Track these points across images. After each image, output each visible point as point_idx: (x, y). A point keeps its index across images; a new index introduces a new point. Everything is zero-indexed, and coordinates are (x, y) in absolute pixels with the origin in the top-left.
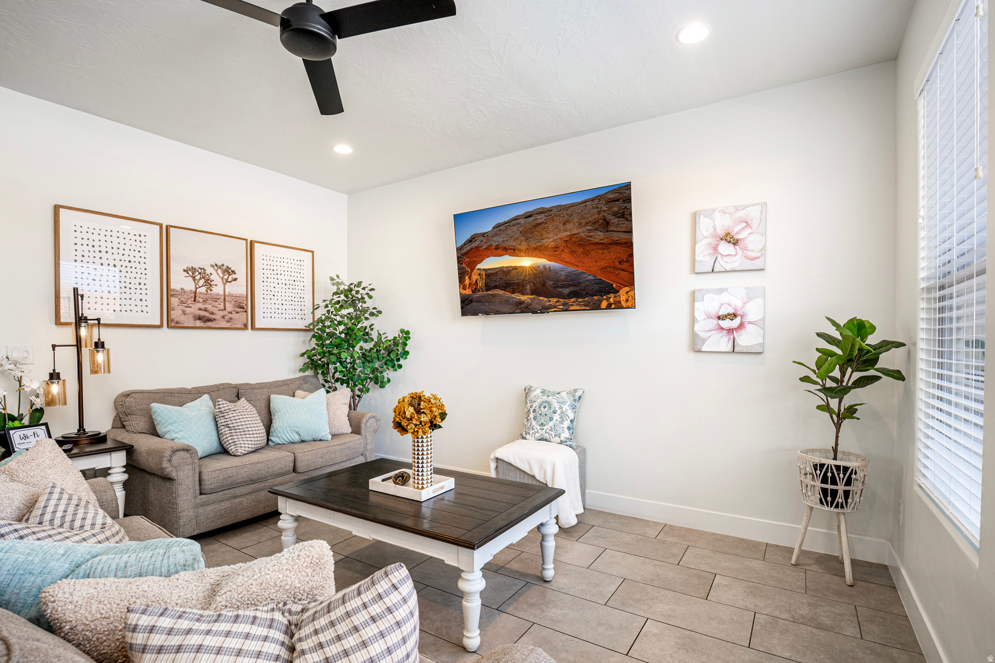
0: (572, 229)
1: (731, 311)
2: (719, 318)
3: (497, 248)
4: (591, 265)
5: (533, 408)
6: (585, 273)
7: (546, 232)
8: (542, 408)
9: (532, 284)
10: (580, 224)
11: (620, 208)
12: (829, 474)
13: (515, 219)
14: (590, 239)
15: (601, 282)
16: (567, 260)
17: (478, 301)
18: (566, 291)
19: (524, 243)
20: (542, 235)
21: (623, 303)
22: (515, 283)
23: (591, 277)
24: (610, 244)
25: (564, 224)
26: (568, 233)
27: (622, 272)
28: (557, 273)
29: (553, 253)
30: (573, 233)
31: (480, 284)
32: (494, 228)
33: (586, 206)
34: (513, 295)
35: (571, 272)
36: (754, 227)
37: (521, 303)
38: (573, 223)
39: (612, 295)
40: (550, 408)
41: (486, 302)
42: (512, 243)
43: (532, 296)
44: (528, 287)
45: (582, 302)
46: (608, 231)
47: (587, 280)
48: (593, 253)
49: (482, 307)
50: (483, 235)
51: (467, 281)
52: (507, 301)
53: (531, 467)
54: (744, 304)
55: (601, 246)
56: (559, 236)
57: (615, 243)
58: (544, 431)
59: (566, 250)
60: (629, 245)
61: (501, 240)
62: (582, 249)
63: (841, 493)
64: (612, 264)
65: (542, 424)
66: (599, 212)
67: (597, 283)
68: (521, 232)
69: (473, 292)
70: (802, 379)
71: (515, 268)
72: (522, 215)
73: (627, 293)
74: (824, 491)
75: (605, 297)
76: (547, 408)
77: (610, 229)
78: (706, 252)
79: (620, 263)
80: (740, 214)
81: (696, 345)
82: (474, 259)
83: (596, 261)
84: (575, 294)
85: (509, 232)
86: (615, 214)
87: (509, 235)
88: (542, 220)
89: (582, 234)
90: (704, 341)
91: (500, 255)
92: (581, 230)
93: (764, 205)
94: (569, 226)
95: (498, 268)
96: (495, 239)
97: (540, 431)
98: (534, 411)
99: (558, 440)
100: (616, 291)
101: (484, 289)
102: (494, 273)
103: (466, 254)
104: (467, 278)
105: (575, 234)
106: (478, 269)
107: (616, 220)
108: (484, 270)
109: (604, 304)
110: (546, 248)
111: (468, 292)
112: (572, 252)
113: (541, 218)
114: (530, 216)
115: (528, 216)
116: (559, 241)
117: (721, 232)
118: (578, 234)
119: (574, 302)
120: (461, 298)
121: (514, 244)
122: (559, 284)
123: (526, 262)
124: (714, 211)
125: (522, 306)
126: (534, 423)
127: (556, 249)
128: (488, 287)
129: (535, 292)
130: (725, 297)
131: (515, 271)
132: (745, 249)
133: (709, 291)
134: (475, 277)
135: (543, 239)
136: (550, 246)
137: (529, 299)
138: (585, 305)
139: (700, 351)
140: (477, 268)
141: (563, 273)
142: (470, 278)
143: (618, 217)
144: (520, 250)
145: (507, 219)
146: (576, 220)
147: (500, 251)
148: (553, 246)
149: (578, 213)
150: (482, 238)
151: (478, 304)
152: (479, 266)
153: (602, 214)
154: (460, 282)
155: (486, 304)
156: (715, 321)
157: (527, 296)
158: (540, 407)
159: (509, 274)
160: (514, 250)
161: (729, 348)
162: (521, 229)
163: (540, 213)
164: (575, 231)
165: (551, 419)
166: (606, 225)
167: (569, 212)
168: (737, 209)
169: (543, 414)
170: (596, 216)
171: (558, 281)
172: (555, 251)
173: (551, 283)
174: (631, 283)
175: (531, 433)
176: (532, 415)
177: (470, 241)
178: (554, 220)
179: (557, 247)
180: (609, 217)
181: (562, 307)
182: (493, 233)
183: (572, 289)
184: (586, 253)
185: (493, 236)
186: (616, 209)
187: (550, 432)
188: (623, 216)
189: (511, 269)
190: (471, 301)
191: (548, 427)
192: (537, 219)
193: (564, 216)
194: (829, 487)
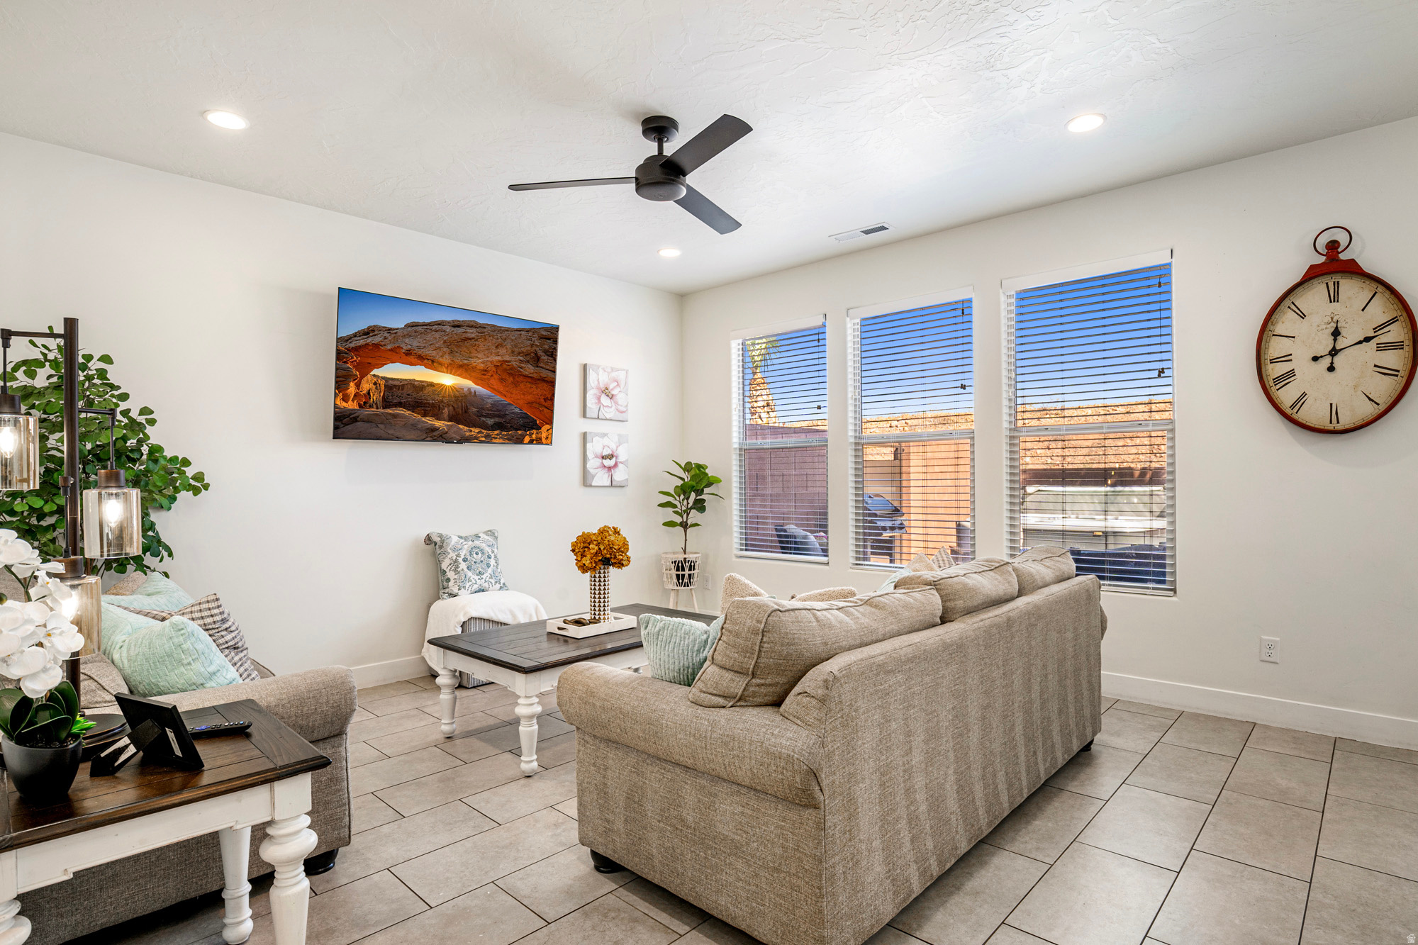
0: (504, 355)
1: (611, 453)
2: (603, 458)
3: (408, 353)
4: (519, 397)
5: (463, 557)
6: (512, 405)
7: (476, 350)
8: (475, 555)
9: (451, 408)
10: (513, 352)
11: (550, 347)
12: (680, 564)
13: (440, 323)
14: (521, 370)
15: (526, 416)
16: (495, 387)
17: (368, 420)
18: (490, 421)
19: (447, 356)
20: (470, 352)
21: (543, 440)
22: (429, 404)
23: (517, 410)
24: (539, 379)
25: (497, 347)
26: (500, 358)
27: (545, 409)
28: (484, 400)
29: (481, 376)
30: (505, 359)
31: (375, 397)
32: (407, 326)
33: (520, 335)
34: (423, 419)
35: (498, 401)
36: (622, 386)
37: (434, 429)
38: (507, 348)
39: (535, 431)
40: (483, 553)
41: (382, 423)
42: (430, 352)
43: (450, 423)
44: (446, 411)
45: (505, 435)
46: (537, 367)
47: (513, 413)
48: (522, 385)
49: (374, 430)
50: (389, 330)
51: (352, 389)
52: (414, 426)
53: (514, 616)
54: (617, 447)
55: (529, 380)
56: (490, 359)
57: (543, 380)
58: (483, 581)
59: (495, 376)
60: (552, 383)
61: (415, 344)
62: (511, 379)
63: (686, 576)
64: (538, 400)
65: (480, 572)
66: (532, 345)
67: (523, 417)
68: (445, 342)
69: (360, 406)
70: (661, 505)
71: (432, 385)
72: (449, 322)
73: (548, 430)
74: (678, 576)
75: (528, 433)
76: (480, 554)
77: (540, 365)
78: (594, 401)
79: (545, 400)
80: (614, 374)
81: (586, 480)
82: (369, 360)
83: (524, 394)
84: (499, 427)
85: (429, 337)
86: (545, 352)
87: (429, 341)
88: (473, 336)
89: (514, 363)
90: (593, 477)
91: (411, 364)
92: (512, 358)
93: (627, 372)
94: (502, 351)
95: (406, 380)
96: (407, 340)
97: (478, 581)
98: (465, 560)
99: (498, 586)
100: (539, 428)
101: (380, 404)
102: (399, 386)
103: (356, 349)
104: (352, 384)
105: (506, 361)
106: (374, 375)
107: (546, 358)
108: (383, 378)
109: (527, 439)
110: (474, 369)
111: (351, 405)
112: (502, 380)
113: (472, 333)
114: (459, 326)
115: (456, 325)
116: (489, 364)
117: (602, 386)
118: (509, 361)
119: (497, 435)
120: (335, 413)
121: (434, 353)
122: (484, 412)
123: (447, 380)
124: (598, 367)
125: (434, 434)
126: (469, 574)
127: (485, 373)
128: (387, 403)
129: (454, 418)
130: (606, 441)
131: (431, 389)
132: (616, 403)
133: (597, 435)
134: (366, 386)
135: (471, 358)
136: (478, 367)
137: (446, 425)
138: (508, 439)
139: (591, 486)
140: (372, 373)
141: (489, 401)
142: (358, 386)
143: (548, 355)
144: (441, 364)
145: (427, 321)
146: (509, 346)
147: (411, 358)
148: (482, 368)
149: (512, 340)
150: (386, 334)
151: (367, 425)
152: (375, 372)
153: (534, 348)
154: (337, 388)
155: (379, 425)
156: (600, 460)
157: (443, 422)
158: (471, 555)
159: (422, 390)
160: (433, 361)
161: (608, 483)
162: (446, 338)
163: (472, 326)
164: (507, 358)
165: (488, 566)
166: (537, 360)
167: (504, 335)
168: (613, 370)
169: (478, 561)
170: (529, 348)
171: (483, 409)
172: (484, 375)
173: (474, 410)
174: (550, 422)
175: (467, 587)
176: (463, 566)
177: (368, 332)
178: (486, 340)
179: (485, 371)
180: (540, 353)
181: (484, 439)
182: (405, 333)
183: (497, 420)
184: (516, 384)
185: (404, 336)
186: (547, 347)
187: (490, 580)
188: (552, 357)
189: (426, 385)
190: (355, 420)
191: (487, 574)
192: (467, 332)
193: (498, 339)
194: (680, 573)
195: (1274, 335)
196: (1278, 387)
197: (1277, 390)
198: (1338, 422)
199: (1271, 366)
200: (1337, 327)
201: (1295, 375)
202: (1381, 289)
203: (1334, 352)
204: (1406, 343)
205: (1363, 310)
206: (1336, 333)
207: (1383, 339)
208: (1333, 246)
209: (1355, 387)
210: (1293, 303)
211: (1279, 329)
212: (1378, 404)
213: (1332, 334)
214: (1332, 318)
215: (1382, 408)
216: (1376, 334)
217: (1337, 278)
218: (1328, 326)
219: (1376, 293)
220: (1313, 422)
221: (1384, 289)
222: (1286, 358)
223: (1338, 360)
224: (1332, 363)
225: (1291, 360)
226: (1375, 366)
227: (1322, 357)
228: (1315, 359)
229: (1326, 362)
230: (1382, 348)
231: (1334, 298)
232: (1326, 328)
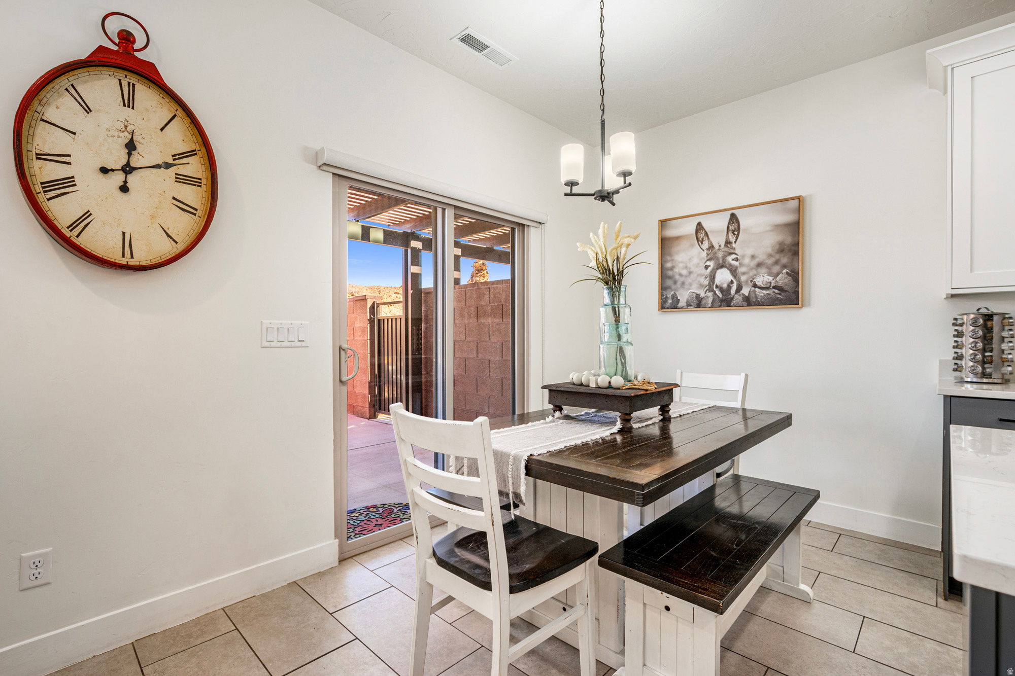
195: (42, 120)
196: (49, 195)
197: (49, 200)
198: (132, 257)
199: (37, 164)
200: (132, 139)
201: (75, 185)
202: (180, 112)
203: (128, 169)
204: (204, 181)
205: (162, 129)
206: (131, 146)
207: (183, 170)
208: (126, 38)
209: (152, 217)
210: (72, 85)
211: (51, 113)
212: (176, 243)
213: (127, 146)
214: (126, 127)
215: (181, 247)
216: (175, 162)
217: (133, 79)
218: (122, 134)
219: (175, 116)
220: (100, 252)
221: (184, 115)
222: (63, 159)
223: (132, 179)
224: (125, 182)
225: (69, 163)
226: (174, 198)
227: (113, 170)
228: (104, 170)
229: (119, 178)
230: (181, 179)
231: (129, 102)
232: (118, 136)
